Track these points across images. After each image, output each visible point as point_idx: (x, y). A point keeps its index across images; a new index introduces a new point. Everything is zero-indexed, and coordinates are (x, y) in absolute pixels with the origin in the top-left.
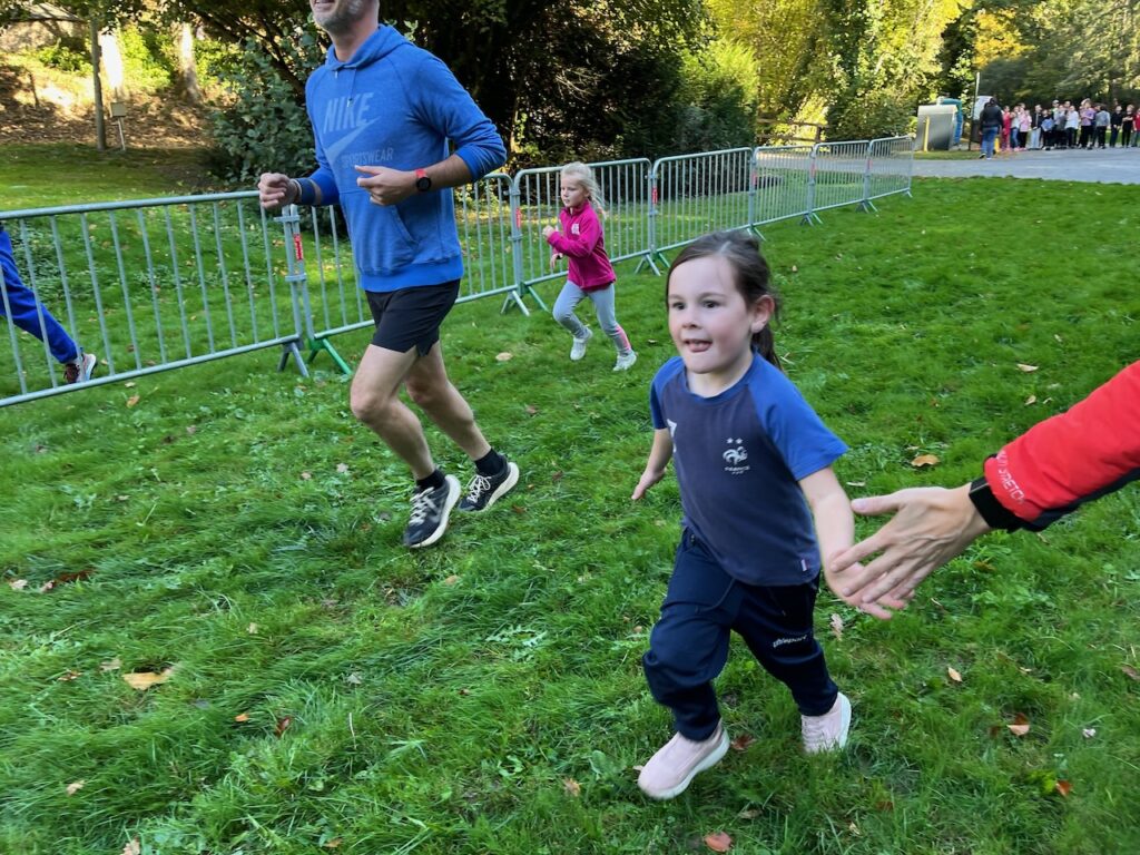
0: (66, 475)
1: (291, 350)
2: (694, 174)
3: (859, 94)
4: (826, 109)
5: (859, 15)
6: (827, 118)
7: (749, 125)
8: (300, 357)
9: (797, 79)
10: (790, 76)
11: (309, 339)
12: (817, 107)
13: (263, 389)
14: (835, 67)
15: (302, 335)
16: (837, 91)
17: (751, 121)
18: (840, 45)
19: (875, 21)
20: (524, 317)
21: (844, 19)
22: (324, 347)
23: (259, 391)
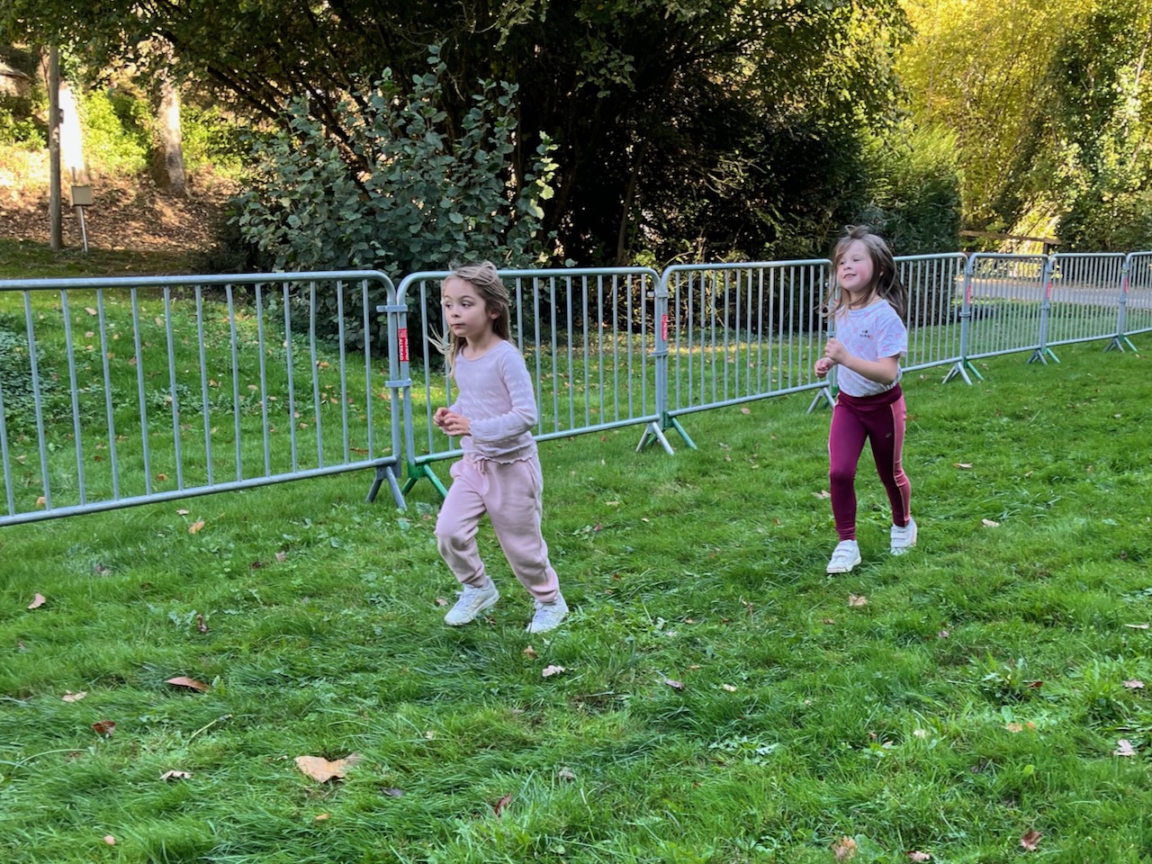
0: (146, 595)
1: (386, 476)
3: (1105, 199)
4: (1057, 217)
5: (1106, 90)
6: (1057, 230)
7: (949, 235)
8: (396, 485)
9: (1015, 176)
10: (1005, 172)
11: (408, 464)
12: (1043, 215)
13: (357, 519)
14: (1070, 161)
15: (400, 458)
16: (1074, 194)
17: (953, 228)
18: (1078, 131)
19: (1129, 98)
20: (668, 456)
21: (1084, 95)
22: (425, 475)
23: (352, 521)
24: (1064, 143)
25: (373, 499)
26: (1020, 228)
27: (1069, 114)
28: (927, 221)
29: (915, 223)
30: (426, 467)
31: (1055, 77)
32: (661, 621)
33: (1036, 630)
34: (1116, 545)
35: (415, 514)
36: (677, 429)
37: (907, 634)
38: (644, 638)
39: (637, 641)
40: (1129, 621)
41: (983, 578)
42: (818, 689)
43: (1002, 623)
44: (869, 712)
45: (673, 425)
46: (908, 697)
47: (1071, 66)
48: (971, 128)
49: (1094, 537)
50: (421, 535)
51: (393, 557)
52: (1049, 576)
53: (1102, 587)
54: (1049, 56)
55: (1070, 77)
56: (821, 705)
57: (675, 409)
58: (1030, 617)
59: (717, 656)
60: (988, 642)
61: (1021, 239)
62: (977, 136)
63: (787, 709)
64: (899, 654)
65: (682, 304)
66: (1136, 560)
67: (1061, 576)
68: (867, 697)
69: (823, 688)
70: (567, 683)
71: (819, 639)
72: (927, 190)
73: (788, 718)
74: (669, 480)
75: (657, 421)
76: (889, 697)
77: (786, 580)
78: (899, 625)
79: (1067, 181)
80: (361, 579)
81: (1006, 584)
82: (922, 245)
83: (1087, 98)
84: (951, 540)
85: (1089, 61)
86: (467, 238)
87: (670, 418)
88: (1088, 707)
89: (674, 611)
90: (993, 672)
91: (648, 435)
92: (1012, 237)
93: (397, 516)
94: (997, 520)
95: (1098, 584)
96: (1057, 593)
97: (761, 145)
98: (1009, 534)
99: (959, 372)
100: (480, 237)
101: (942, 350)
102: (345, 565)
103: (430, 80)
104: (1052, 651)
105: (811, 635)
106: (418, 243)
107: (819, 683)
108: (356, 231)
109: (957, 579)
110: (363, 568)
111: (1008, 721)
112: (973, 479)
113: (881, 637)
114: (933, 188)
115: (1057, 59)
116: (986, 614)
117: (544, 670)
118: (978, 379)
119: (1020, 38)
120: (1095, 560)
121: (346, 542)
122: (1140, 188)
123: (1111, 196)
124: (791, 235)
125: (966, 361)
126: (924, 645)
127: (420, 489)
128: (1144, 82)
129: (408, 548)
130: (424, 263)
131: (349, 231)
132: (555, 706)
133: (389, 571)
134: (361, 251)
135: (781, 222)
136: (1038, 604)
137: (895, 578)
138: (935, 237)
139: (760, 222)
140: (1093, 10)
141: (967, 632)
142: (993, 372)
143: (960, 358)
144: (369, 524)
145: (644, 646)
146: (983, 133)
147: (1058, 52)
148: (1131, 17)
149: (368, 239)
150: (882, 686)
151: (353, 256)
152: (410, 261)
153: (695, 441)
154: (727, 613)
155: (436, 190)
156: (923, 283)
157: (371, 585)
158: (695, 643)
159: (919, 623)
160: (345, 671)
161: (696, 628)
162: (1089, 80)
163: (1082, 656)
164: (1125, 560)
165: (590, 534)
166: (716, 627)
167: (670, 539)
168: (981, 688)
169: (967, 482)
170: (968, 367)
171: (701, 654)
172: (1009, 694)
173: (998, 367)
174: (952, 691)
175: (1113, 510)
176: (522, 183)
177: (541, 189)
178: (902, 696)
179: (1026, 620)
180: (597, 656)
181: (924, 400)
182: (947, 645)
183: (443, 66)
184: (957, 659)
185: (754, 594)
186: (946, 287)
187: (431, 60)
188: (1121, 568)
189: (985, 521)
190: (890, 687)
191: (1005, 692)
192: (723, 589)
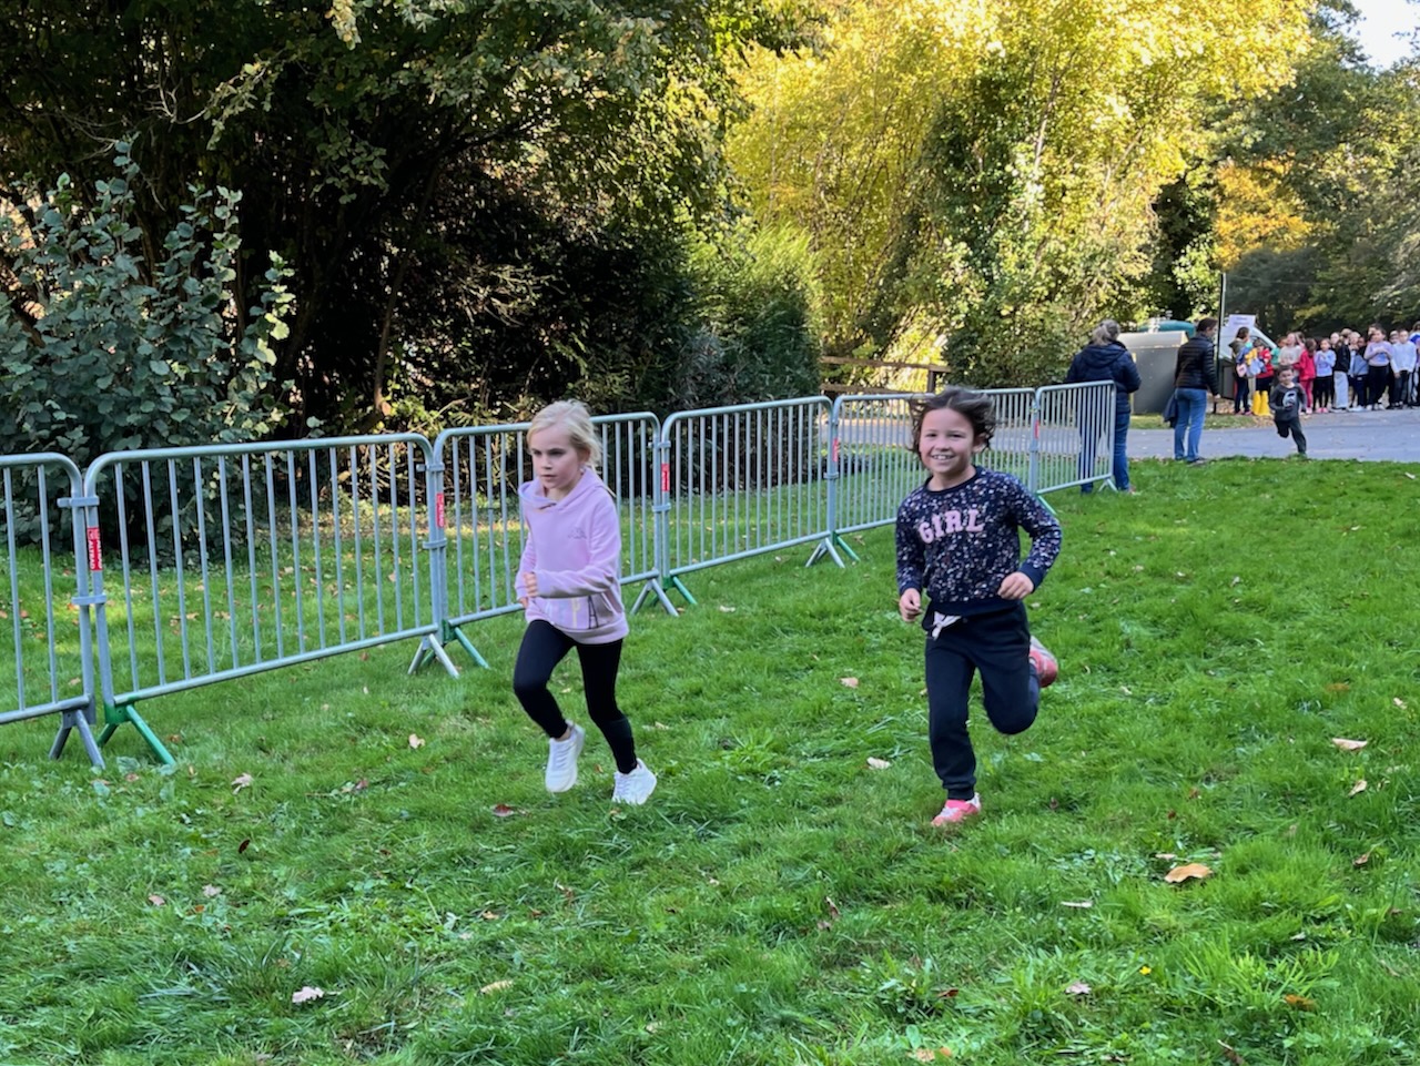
1: (75, 723)
2: (708, 451)
3: (1004, 313)
4: (943, 336)
5: (998, 173)
6: (945, 355)
7: (806, 365)
8: (89, 733)
9: (888, 285)
10: (874, 280)
11: (105, 705)
12: (926, 334)
13: (38, 784)
14: (958, 265)
15: (93, 698)
16: (963, 307)
17: (810, 357)
18: (964, 226)
19: (1028, 183)
20: (451, 679)
21: (970, 181)
22: (127, 718)
23: (30, 788)
24: (947, 241)
25: (58, 753)
26: (895, 353)
27: (952, 205)
28: (778, 348)
29: (761, 351)
30: (130, 708)
31: (933, 159)
32: (452, 918)
33: (946, 913)
34: (1045, 790)
35: (116, 772)
36: (461, 641)
37: (779, 926)
38: (429, 943)
39: (420, 948)
40: (1067, 897)
41: (873, 843)
42: (664, 1010)
43: (901, 905)
44: (733, 1041)
45: (456, 637)
46: (782, 1016)
47: (951, 143)
48: (827, 225)
49: (1014, 778)
50: (124, 803)
51: (87, 837)
52: (959, 835)
53: (1029, 850)
54: (923, 132)
55: (952, 159)
56: (670, 1033)
57: (457, 615)
58: (937, 896)
59: (528, 965)
60: (884, 934)
61: (899, 365)
62: (836, 236)
63: (624, 1041)
64: (768, 955)
65: (461, 466)
66: (1069, 809)
67: (975, 836)
68: (729, 1021)
69: (671, 1009)
70: (329, 1013)
71: (661, 936)
72: (775, 309)
73: (626, 1053)
74: (454, 713)
75: (434, 632)
76: (757, 1017)
77: (615, 852)
78: (766, 914)
79: (957, 289)
80: (45, 870)
81: (903, 849)
82: (771, 379)
83: (974, 184)
84: (828, 790)
85: (975, 137)
86: (174, 391)
87: (452, 628)
88: (1020, 1023)
89: (467, 903)
90: (892, 976)
91: (424, 652)
92: (887, 364)
93: (92, 777)
94: (887, 759)
95: (1023, 846)
96: (970, 861)
97: (557, 256)
98: (904, 778)
99: (827, 551)
100: (193, 392)
101: (805, 519)
102: (23, 850)
103: (119, 186)
104: (968, 944)
105: (651, 932)
106: (108, 401)
107: (665, 1003)
108: (26, 388)
109: (838, 846)
110: (48, 854)
111: (915, 1046)
112: (853, 700)
113: (743, 930)
114: (782, 305)
115: (934, 137)
116: (878, 893)
117: (296, 994)
118: (852, 559)
119: (885, 109)
120: (1018, 812)
121: (23, 817)
122: (1047, 298)
123: (1011, 309)
124: (601, 373)
125: (836, 535)
126: (800, 942)
127: (121, 736)
128: (1045, 161)
129: (108, 823)
130: (117, 427)
131: (16, 387)
132: (314, 1047)
133: (82, 857)
134: (35, 415)
135: (586, 357)
136: (946, 877)
137: (758, 845)
138: (788, 369)
139: (558, 356)
140: (978, 72)
141: (856, 922)
142: (871, 549)
143: (828, 532)
144: (55, 790)
145: (430, 954)
146: (844, 230)
147: (935, 126)
148: (1026, 79)
149: (42, 397)
150: (749, 1003)
151: (23, 420)
152: (100, 424)
153: (485, 657)
154: (537, 902)
155: (131, 331)
156: (775, 429)
157: (61, 879)
158: (498, 949)
159: (792, 910)
160: (29, 1006)
161: (498, 926)
162: (976, 161)
163: (1006, 951)
164: (1056, 810)
165: (352, 794)
166: (524, 924)
167: (458, 799)
168: (878, 1001)
169: (846, 704)
170: (839, 544)
171: (506, 964)
172: (915, 1008)
173: (878, 541)
174: (840, 1006)
175: (1037, 740)
176: (245, 318)
177: (274, 325)
178: (776, 1016)
179: (932, 900)
180: (366, 971)
181: (784, 589)
182: (830, 941)
183: (135, 168)
184: (845, 959)
185: (573, 873)
186: (805, 434)
187: (119, 161)
188: (1053, 822)
189: (871, 760)
190: (759, 1004)
191: (911, 1004)
192: (531, 867)
